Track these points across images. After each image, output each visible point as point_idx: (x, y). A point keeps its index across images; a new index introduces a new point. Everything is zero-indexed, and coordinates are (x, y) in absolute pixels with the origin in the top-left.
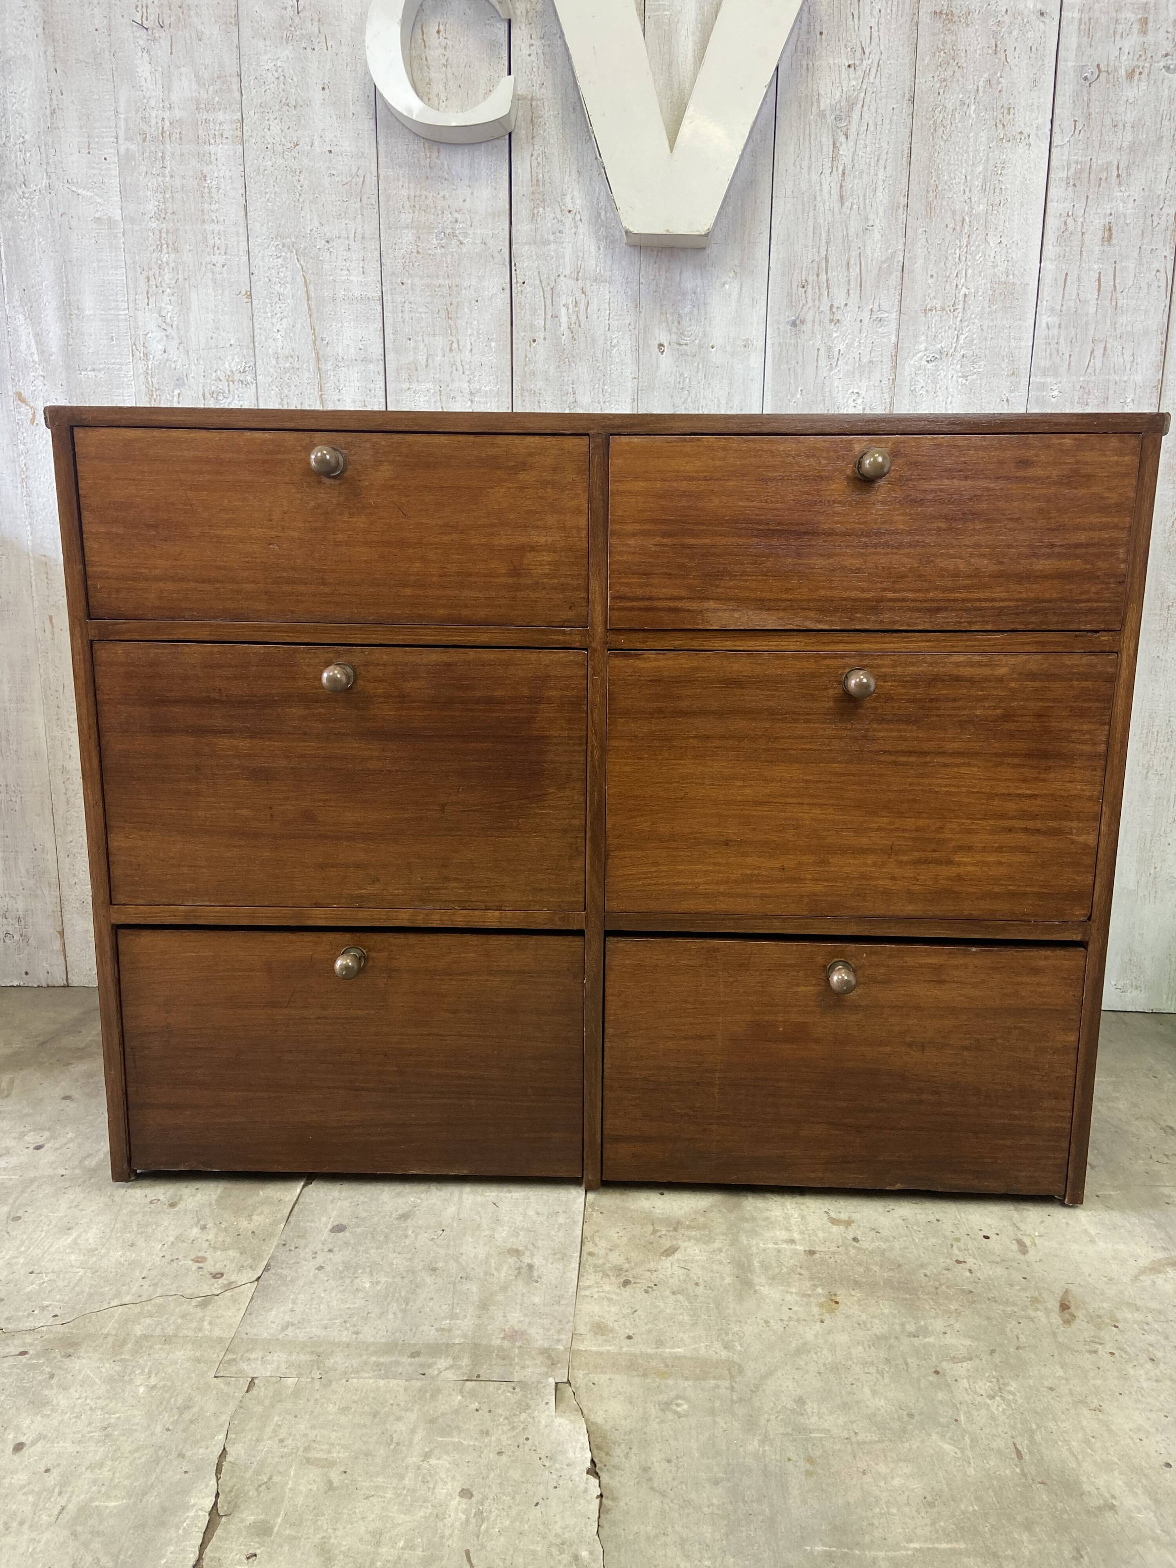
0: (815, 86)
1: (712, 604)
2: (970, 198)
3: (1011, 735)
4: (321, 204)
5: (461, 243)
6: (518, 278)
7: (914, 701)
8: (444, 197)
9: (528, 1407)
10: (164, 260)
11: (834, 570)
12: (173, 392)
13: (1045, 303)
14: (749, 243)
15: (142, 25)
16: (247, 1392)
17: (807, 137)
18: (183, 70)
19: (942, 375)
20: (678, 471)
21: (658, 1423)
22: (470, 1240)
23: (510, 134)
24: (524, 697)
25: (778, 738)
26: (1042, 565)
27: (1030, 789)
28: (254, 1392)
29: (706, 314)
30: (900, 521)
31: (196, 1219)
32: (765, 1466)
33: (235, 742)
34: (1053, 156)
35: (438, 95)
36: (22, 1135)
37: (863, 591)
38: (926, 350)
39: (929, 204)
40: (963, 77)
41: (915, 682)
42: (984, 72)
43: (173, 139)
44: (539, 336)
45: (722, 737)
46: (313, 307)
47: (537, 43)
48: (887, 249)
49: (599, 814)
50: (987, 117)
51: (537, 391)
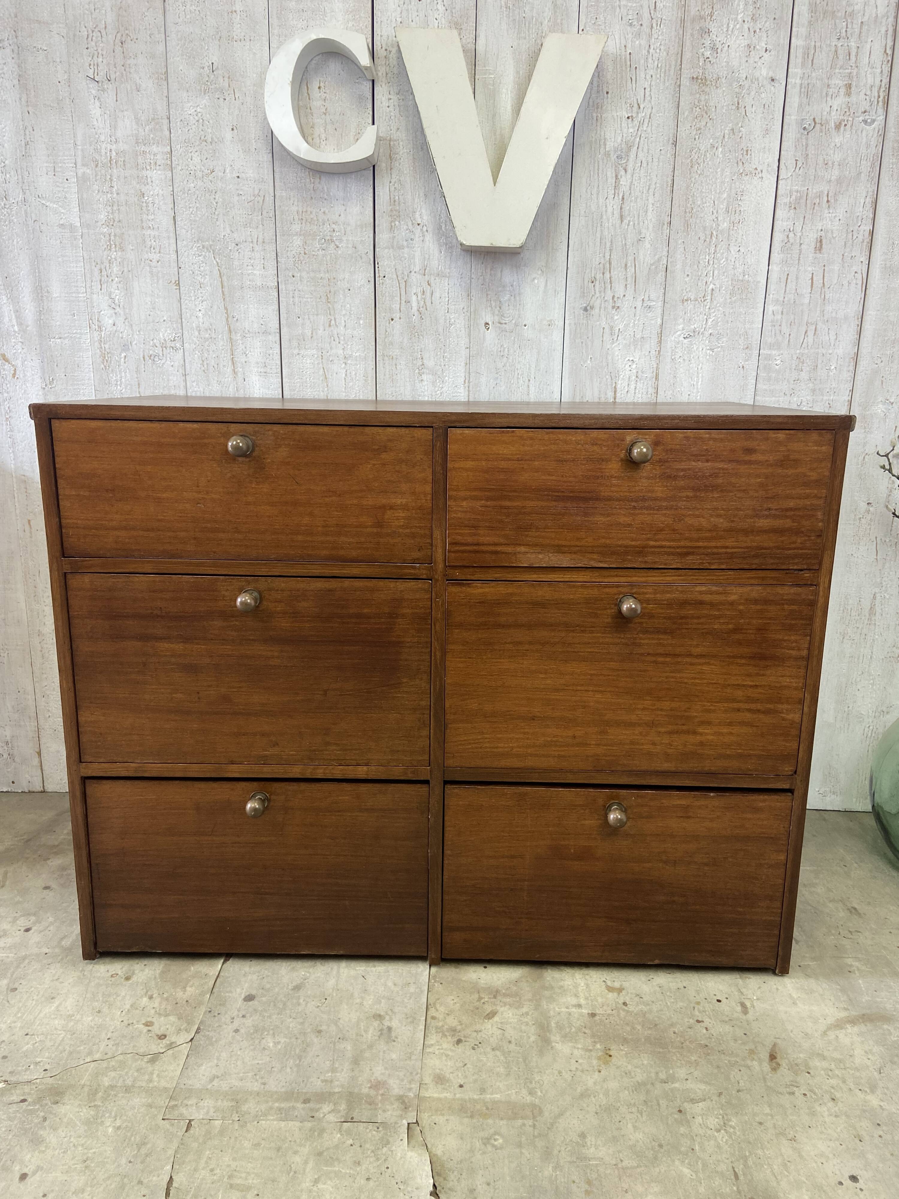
0: (602, 133)
1: (523, 549)
2: (717, 218)
3: (739, 643)
4: (231, 217)
5: (337, 247)
6: (380, 273)
7: (669, 618)
8: (324, 213)
9: (388, 1143)
10: (113, 257)
11: (611, 525)
12: (120, 355)
13: (771, 296)
14: (553, 249)
15: (94, 79)
16: (186, 1132)
17: (596, 170)
18: (125, 113)
19: (695, 348)
20: (499, 454)
21: (481, 1154)
22: (346, 1007)
23: (374, 166)
24: (385, 613)
25: (570, 643)
26: (763, 523)
27: (753, 681)
28: (192, 1131)
29: (520, 301)
30: (659, 490)
31: (145, 990)
32: (557, 1187)
33: (172, 646)
34: (779, 187)
35: (319, 135)
36: (15, 919)
37: (633, 540)
38: (683, 330)
39: (687, 221)
40: (713, 127)
41: (670, 604)
42: (729, 123)
43: (118, 165)
44: (396, 316)
45: (530, 643)
46: (226, 293)
47: (394, 97)
48: (655, 255)
49: (441, 696)
50: (730, 157)
51: (394, 357)
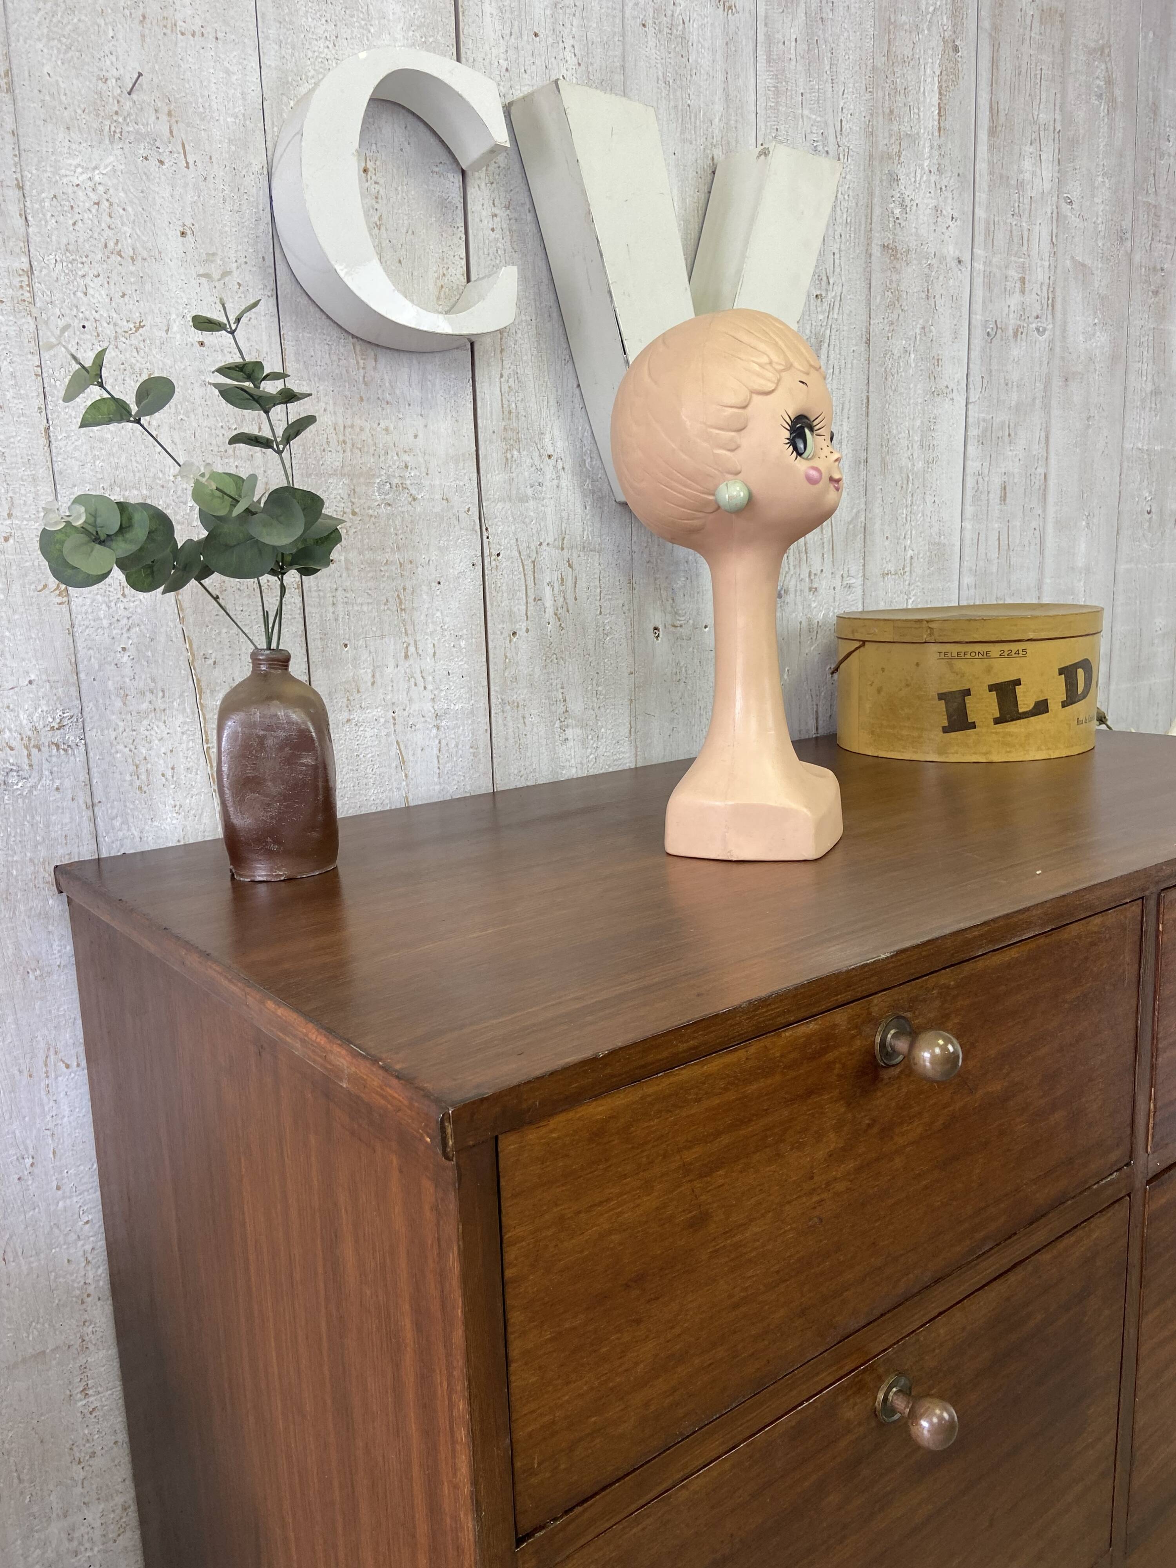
2: (911, 452)
5: (414, 499)
6: (491, 548)
8: (387, 430)
13: (965, 563)
34: (968, 413)
39: (883, 459)
40: (905, 322)
42: (920, 318)
44: (521, 627)
47: (502, 213)
48: (852, 508)
50: (922, 368)
51: (521, 703)
